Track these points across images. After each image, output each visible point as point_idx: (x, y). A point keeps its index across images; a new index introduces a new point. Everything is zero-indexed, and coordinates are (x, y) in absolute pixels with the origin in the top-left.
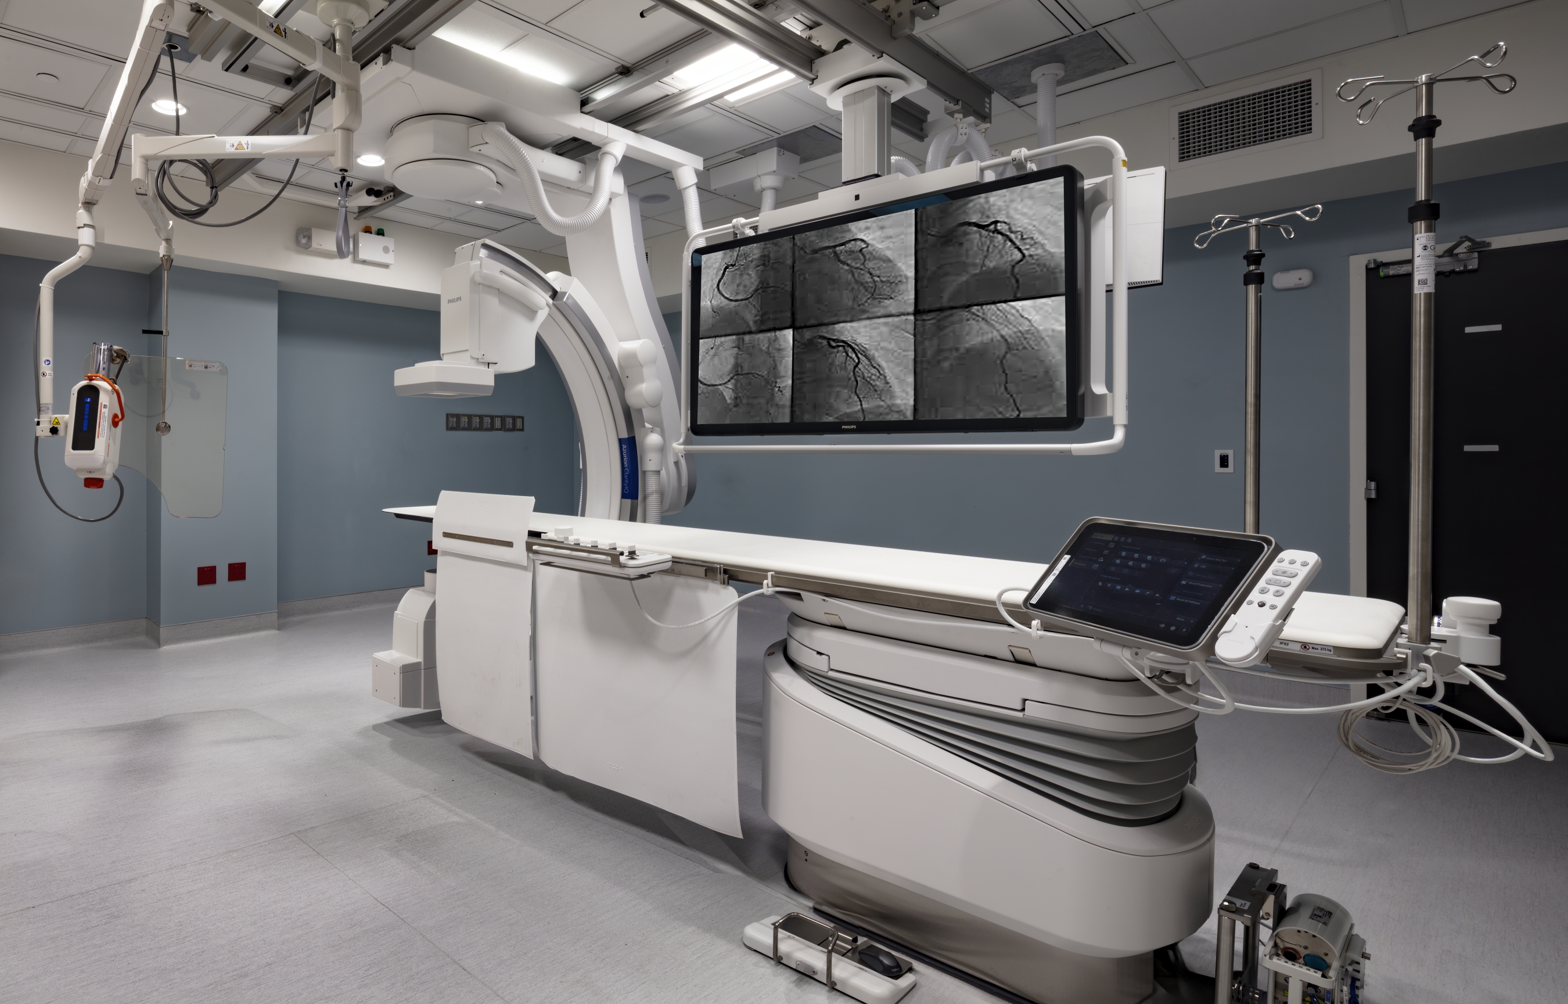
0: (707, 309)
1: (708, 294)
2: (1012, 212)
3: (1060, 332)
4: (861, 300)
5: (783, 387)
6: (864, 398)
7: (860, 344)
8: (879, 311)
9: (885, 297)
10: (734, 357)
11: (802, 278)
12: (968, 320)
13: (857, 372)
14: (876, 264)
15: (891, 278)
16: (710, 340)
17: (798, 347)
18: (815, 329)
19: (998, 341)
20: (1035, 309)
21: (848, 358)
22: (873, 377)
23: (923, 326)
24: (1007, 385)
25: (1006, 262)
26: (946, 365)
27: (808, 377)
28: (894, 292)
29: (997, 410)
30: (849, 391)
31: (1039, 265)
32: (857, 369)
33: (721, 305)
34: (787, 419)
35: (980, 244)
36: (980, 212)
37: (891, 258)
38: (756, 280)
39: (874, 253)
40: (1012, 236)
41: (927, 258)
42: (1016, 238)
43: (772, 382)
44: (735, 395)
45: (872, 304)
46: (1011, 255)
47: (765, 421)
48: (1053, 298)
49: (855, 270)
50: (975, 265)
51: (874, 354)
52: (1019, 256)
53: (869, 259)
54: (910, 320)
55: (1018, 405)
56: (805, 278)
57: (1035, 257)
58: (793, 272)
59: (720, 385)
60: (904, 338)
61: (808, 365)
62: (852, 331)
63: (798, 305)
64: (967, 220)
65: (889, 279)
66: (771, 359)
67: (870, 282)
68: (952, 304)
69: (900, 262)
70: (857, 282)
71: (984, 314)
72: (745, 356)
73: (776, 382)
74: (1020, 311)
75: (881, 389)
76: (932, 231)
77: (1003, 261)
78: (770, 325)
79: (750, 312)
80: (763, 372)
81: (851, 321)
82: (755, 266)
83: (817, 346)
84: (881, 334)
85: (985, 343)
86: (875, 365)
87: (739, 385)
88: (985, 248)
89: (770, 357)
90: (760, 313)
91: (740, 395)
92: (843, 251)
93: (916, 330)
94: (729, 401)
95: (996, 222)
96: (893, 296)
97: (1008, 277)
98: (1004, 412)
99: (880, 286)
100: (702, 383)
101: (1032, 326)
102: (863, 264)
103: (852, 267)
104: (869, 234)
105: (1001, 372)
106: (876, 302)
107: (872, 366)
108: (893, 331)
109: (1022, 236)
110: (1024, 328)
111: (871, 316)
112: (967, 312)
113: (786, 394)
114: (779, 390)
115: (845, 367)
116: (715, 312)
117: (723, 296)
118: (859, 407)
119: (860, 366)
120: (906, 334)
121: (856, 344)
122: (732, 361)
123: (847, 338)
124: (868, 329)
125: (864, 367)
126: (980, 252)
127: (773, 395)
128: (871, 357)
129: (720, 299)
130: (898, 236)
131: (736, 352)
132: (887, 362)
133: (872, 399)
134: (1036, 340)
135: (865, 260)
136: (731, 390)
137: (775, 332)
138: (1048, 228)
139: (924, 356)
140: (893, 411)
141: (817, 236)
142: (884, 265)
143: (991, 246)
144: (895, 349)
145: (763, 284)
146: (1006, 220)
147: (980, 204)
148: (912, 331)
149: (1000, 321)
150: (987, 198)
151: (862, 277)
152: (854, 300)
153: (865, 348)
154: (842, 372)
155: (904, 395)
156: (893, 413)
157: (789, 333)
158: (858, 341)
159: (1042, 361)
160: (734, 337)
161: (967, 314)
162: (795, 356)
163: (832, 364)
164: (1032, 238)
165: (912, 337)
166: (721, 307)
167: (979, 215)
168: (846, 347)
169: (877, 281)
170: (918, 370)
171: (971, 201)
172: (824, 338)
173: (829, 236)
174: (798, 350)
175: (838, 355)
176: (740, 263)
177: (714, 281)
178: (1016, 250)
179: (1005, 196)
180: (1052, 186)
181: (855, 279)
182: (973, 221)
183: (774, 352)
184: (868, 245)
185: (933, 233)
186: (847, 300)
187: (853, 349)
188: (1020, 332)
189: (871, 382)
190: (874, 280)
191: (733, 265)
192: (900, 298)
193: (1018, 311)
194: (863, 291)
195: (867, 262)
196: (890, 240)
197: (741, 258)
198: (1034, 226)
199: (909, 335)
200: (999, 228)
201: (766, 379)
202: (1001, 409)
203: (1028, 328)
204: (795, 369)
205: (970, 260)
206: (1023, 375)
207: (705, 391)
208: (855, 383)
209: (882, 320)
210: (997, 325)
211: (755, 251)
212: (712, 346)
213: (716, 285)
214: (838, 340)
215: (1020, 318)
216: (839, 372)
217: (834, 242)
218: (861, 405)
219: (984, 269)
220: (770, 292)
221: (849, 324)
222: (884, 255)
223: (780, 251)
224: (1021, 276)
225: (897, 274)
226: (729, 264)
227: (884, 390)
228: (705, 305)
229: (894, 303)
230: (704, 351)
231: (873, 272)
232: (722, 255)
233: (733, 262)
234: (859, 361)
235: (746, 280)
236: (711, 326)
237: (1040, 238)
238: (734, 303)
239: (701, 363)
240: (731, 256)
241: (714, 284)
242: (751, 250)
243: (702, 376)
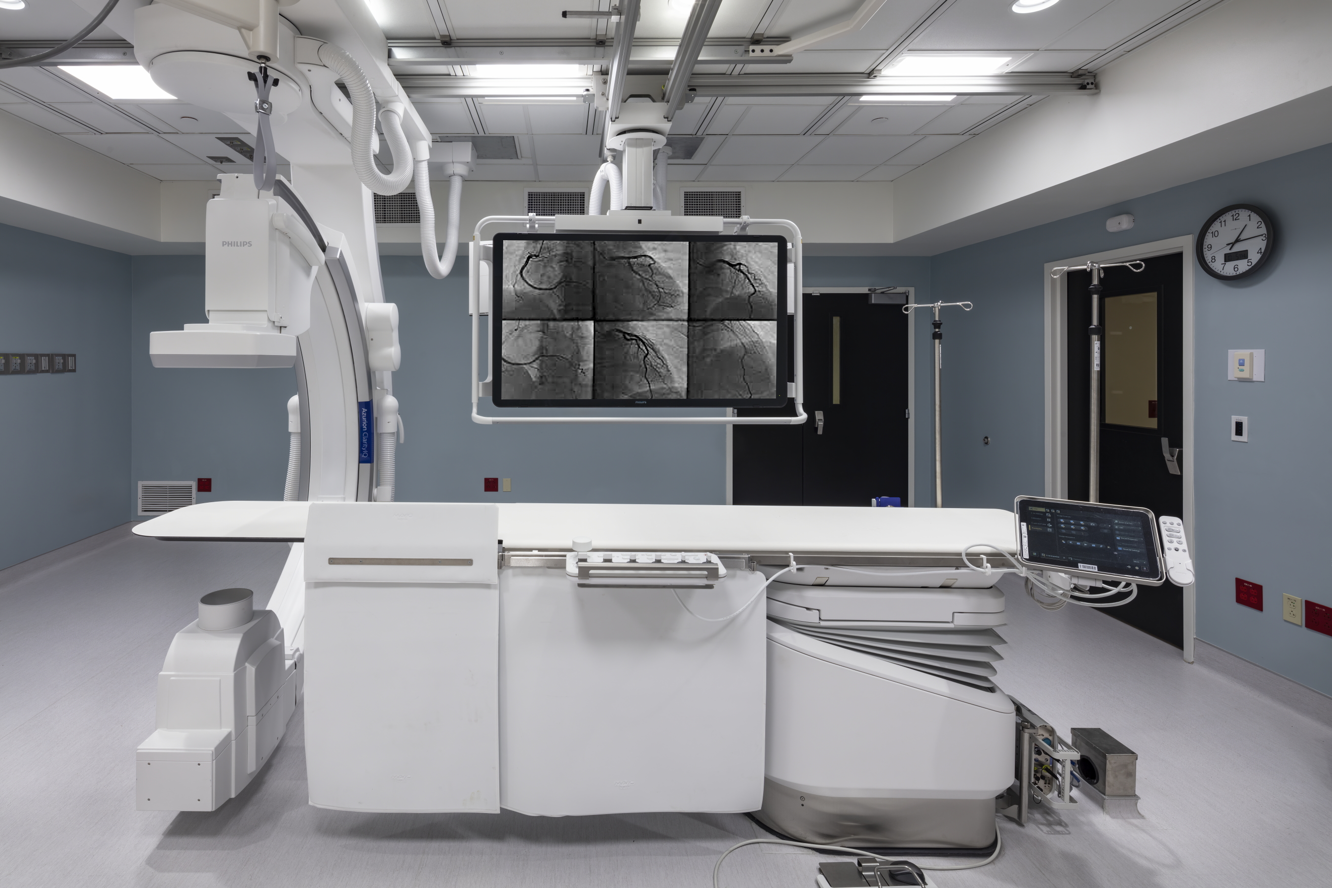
0: (510, 293)
1: (510, 279)
2: (749, 259)
3: (774, 344)
4: (650, 305)
5: (585, 369)
6: (651, 381)
7: (649, 339)
8: (663, 315)
9: (668, 305)
10: (539, 340)
11: (601, 279)
12: (722, 330)
13: (647, 361)
14: (661, 278)
15: (672, 291)
16: (514, 322)
17: (599, 337)
18: (613, 324)
19: (740, 346)
20: (761, 328)
21: (640, 350)
22: (659, 366)
23: (694, 330)
24: (745, 376)
25: (745, 293)
26: (708, 360)
27: (607, 362)
28: (674, 302)
29: (739, 393)
30: (640, 375)
31: (763, 298)
32: (646, 359)
33: (525, 291)
34: (589, 397)
35: (730, 278)
36: (731, 254)
37: (672, 276)
38: (559, 274)
39: (660, 269)
40: (749, 276)
41: (697, 280)
42: (752, 277)
43: (576, 365)
44: (540, 374)
45: (658, 309)
46: (748, 289)
47: (569, 397)
48: (771, 322)
49: (645, 280)
50: (727, 291)
51: (659, 348)
52: (752, 290)
53: (656, 274)
54: (685, 325)
55: (750, 390)
56: (604, 280)
57: (762, 293)
58: (594, 272)
59: (525, 364)
60: (680, 338)
61: (607, 353)
62: (642, 328)
63: (598, 302)
64: (722, 259)
65: (670, 292)
66: (575, 345)
67: (657, 292)
68: (712, 317)
69: (678, 280)
70: (646, 290)
71: (732, 326)
72: (549, 340)
73: (579, 365)
74: (753, 328)
75: (664, 375)
76: (700, 261)
77: (743, 292)
78: (574, 315)
79: (554, 301)
80: (567, 356)
81: (642, 320)
82: (558, 261)
83: (615, 338)
84: (664, 333)
85: (732, 347)
86: (660, 357)
87: (544, 365)
88: (733, 281)
89: (574, 343)
90: (564, 304)
91: (545, 374)
92: (636, 263)
93: (689, 333)
94: (534, 379)
95: (740, 264)
96: (673, 305)
97: (747, 304)
98: (743, 395)
99: (664, 296)
100: (505, 361)
101: (759, 338)
102: (651, 276)
103: (643, 277)
104: (656, 254)
105: (741, 367)
106: (661, 308)
107: (658, 357)
108: (673, 332)
109: (755, 277)
110: (755, 339)
111: (657, 318)
112: (722, 324)
113: (588, 375)
114: (582, 372)
115: (638, 356)
116: (518, 297)
117: (527, 283)
118: (648, 388)
119: (649, 356)
120: (682, 335)
121: (646, 339)
122: (536, 344)
123: (639, 333)
124: (655, 328)
125: (652, 357)
126: (730, 283)
127: (576, 375)
128: (657, 350)
129: (524, 285)
130: (677, 259)
131: (541, 336)
132: (668, 355)
133: (658, 382)
134: (761, 348)
135: (653, 274)
136: (536, 370)
137: (578, 322)
138: (769, 275)
139: (694, 353)
140: (672, 392)
141: (614, 246)
142: (667, 280)
143: (737, 280)
144: (675, 346)
145: (566, 278)
146: (746, 264)
147: (731, 249)
148: (686, 334)
149: (741, 333)
150: (735, 245)
151: (650, 287)
152: (644, 304)
153: (653, 343)
154: (635, 360)
155: (680, 380)
156: (672, 394)
157: (591, 324)
158: (647, 336)
159: (764, 362)
160: (539, 322)
161: (721, 325)
162: (596, 344)
163: (627, 353)
164: (760, 280)
165: (686, 338)
166: (525, 293)
167: (730, 257)
168: (638, 341)
169: (662, 292)
170: (690, 362)
171: (725, 245)
172: (621, 331)
173: (625, 248)
174: (599, 339)
175: (632, 346)
176: (543, 255)
177: (517, 267)
178: (751, 286)
179: (745, 247)
180: (771, 247)
181: (645, 287)
182: (726, 260)
183: (577, 339)
184: (655, 262)
185: (701, 263)
186: (639, 303)
187: (644, 343)
188: (753, 341)
189: (657, 369)
190: (659, 291)
191: (537, 256)
192: (678, 307)
193: (751, 327)
194: (651, 298)
195: (654, 275)
196: (671, 262)
197: (545, 251)
198: (761, 272)
199: (684, 336)
200: (742, 268)
201: (569, 362)
202: (741, 393)
203: (757, 340)
204: (596, 355)
205: (724, 288)
206: (754, 370)
207: (509, 368)
208: (645, 369)
209: (665, 323)
210: (739, 335)
211: (558, 247)
212: (516, 328)
213: (519, 272)
214: (632, 334)
215: (753, 332)
216: (632, 360)
217: (628, 254)
218: (650, 387)
219: (732, 295)
220: (573, 286)
221: (640, 323)
222: (667, 273)
223: (582, 252)
224: (754, 304)
225: (676, 289)
226: (533, 254)
227: (667, 377)
228: (507, 288)
229: (673, 311)
230: (507, 332)
231: (659, 284)
232: (525, 244)
233: (536, 253)
234: (648, 353)
235: (550, 272)
236: (514, 309)
237: (764, 281)
238: (537, 291)
239: (504, 342)
240: (534, 247)
241: (517, 270)
242: (554, 245)
243: (505, 354)
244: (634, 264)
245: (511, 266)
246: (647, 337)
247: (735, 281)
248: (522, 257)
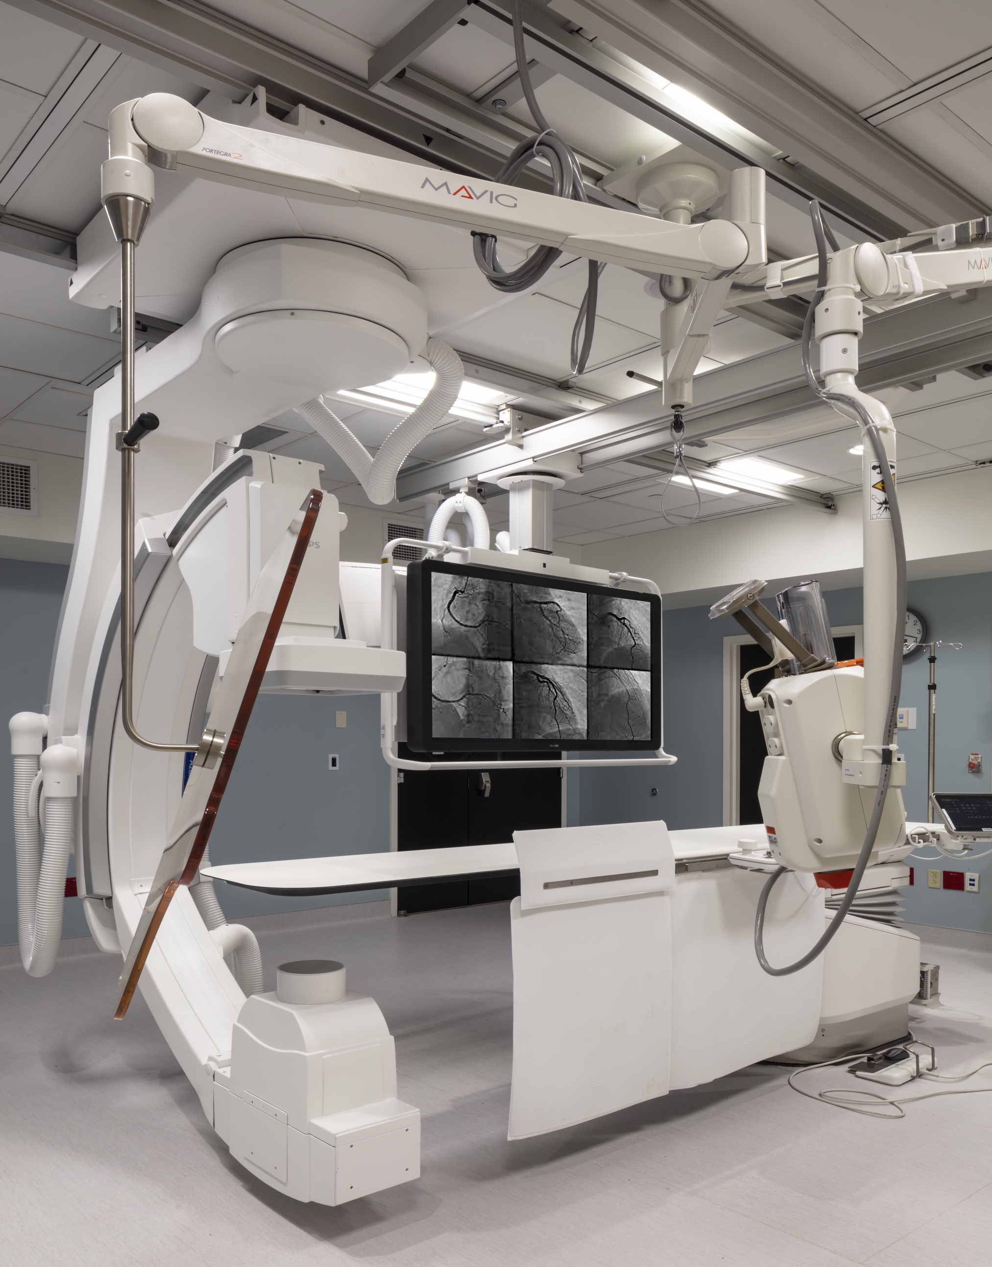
0: (439, 627)
1: (439, 613)
2: (631, 614)
3: (648, 692)
4: (558, 650)
5: (506, 709)
6: (560, 722)
7: (557, 682)
8: (568, 661)
9: (571, 651)
10: (466, 678)
12: (612, 677)
13: (556, 703)
14: (566, 625)
16: (443, 657)
17: (517, 678)
18: (528, 665)
19: (625, 693)
20: (638, 677)
21: (551, 692)
22: (565, 708)
23: (592, 676)
24: (629, 720)
25: (628, 645)
26: (602, 704)
27: (524, 702)
28: (576, 649)
29: (625, 735)
30: (551, 717)
31: (641, 651)
32: (556, 701)
33: (452, 627)
34: (509, 736)
35: (617, 630)
36: (617, 609)
37: (575, 624)
38: (482, 612)
39: (565, 617)
40: (631, 630)
41: (593, 630)
43: (498, 704)
44: (467, 712)
45: (564, 654)
46: (631, 642)
47: (493, 736)
48: (646, 672)
49: (553, 626)
50: (615, 642)
51: (564, 691)
52: (633, 643)
54: (585, 671)
55: (633, 733)
56: (521, 622)
57: (639, 646)
58: (512, 614)
59: (454, 702)
60: (581, 682)
61: (525, 693)
62: (552, 672)
63: (516, 643)
64: (612, 612)
65: (573, 639)
66: (497, 684)
67: (563, 638)
68: (605, 665)
69: (579, 629)
70: (555, 635)
71: (619, 675)
72: (474, 678)
73: (501, 705)
75: (569, 716)
76: (595, 612)
77: (627, 644)
78: (495, 654)
79: (478, 639)
80: (491, 695)
81: (552, 664)
82: (481, 599)
83: (530, 679)
84: (569, 677)
85: (620, 693)
86: (566, 699)
87: (470, 704)
88: (620, 634)
89: (496, 682)
90: (487, 643)
91: (472, 712)
93: (588, 678)
94: (462, 717)
95: (624, 618)
96: (575, 652)
97: (629, 655)
99: (569, 642)
100: (435, 698)
101: (639, 686)
102: (558, 623)
103: (552, 623)
104: (562, 602)
105: (626, 712)
106: (566, 653)
107: (565, 699)
108: (576, 676)
109: (635, 631)
110: (635, 687)
111: (563, 663)
112: (612, 671)
113: (509, 715)
114: (503, 711)
115: (549, 698)
116: (446, 632)
117: (454, 618)
118: (557, 729)
119: (557, 699)
120: (583, 680)
121: (555, 682)
122: (463, 681)
123: (549, 676)
124: (562, 673)
125: (560, 700)
126: (618, 635)
127: (499, 715)
128: (564, 693)
129: (451, 620)
130: (578, 609)
131: (467, 673)
132: (573, 698)
133: (564, 723)
134: (640, 695)
135: (560, 621)
136: (464, 708)
137: (499, 662)
138: (645, 630)
139: (592, 697)
140: (576, 733)
141: (529, 590)
142: (571, 628)
144: (577, 690)
145: (488, 617)
146: (628, 619)
147: (618, 603)
148: (586, 679)
149: (626, 681)
150: (620, 601)
151: (558, 632)
152: (553, 648)
153: (560, 686)
154: (547, 702)
155: (582, 722)
156: (576, 735)
157: (510, 665)
159: (642, 708)
160: (465, 659)
161: (611, 673)
162: (515, 685)
163: (540, 695)
164: (638, 634)
165: (586, 683)
166: (452, 629)
167: (617, 611)
168: (549, 683)
169: (567, 638)
170: (589, 706)
171: (614, 600)
172: (535, 674)
173: (537, 593)
174: (517, 680)
175: (544, 688)
176: (468, 592)
177: (444, 602)
178: (632, 639)
180: (646, 605)
181: (554, 632)
182: (615, 613)
183: (499, 678)
184: (562, 610)
185: (596, 614)
186: (549, 648)
187: (553, 685)
188: (634, 689)
189: (564, 711)
190: (565, 637)
191: (463, 592)
192: (579, 654)
193: (633, 676)
194: (559, 643)
195: (561, 622)
196: (573, 611)
197: (469, 588)
198: (639, 627)
199: (584, 681)
200: (626, 623)
201: (493, 701)
202: (626, 735)
203: (637, 688)
204: (515, 695)
205: (613, 639)
206: (635, 715)
207: (439, 706)
208: (555, 711)
209: (570, 667)
210: (625, 683)
211: (481, 585)
212: (445, 664)
213: (446, 606)
214: (544, 677)
215: (634, 681)
216: (544, 702)
217: (540, 599)
218: (559, 727)
219: (619, 646)
220: (494, 626)
221: (550, 666)
222: (570, 621)
223: (501, 592)
224: (634, 655)
225: (578, 636)
226: (459, 589)
227: (571, 719)
228: (436, 622)
229: (576, 657)
230: (437, 668)
231: (564, 631)
232: (452, 578)
233: (462, 589)
234: (557, 695)
235: (474, 610)
236: (443, 644)
237: (641, 636)
238: (463, 628)
239: (434, 678)
240: (460, 583)
241: (445, 604)
242: (478, 583)
243: (435, 691)
244: (545, 609)
245: (439, 600)
246: (557, 680)
247: (621, 633)
248: (449, 592)
